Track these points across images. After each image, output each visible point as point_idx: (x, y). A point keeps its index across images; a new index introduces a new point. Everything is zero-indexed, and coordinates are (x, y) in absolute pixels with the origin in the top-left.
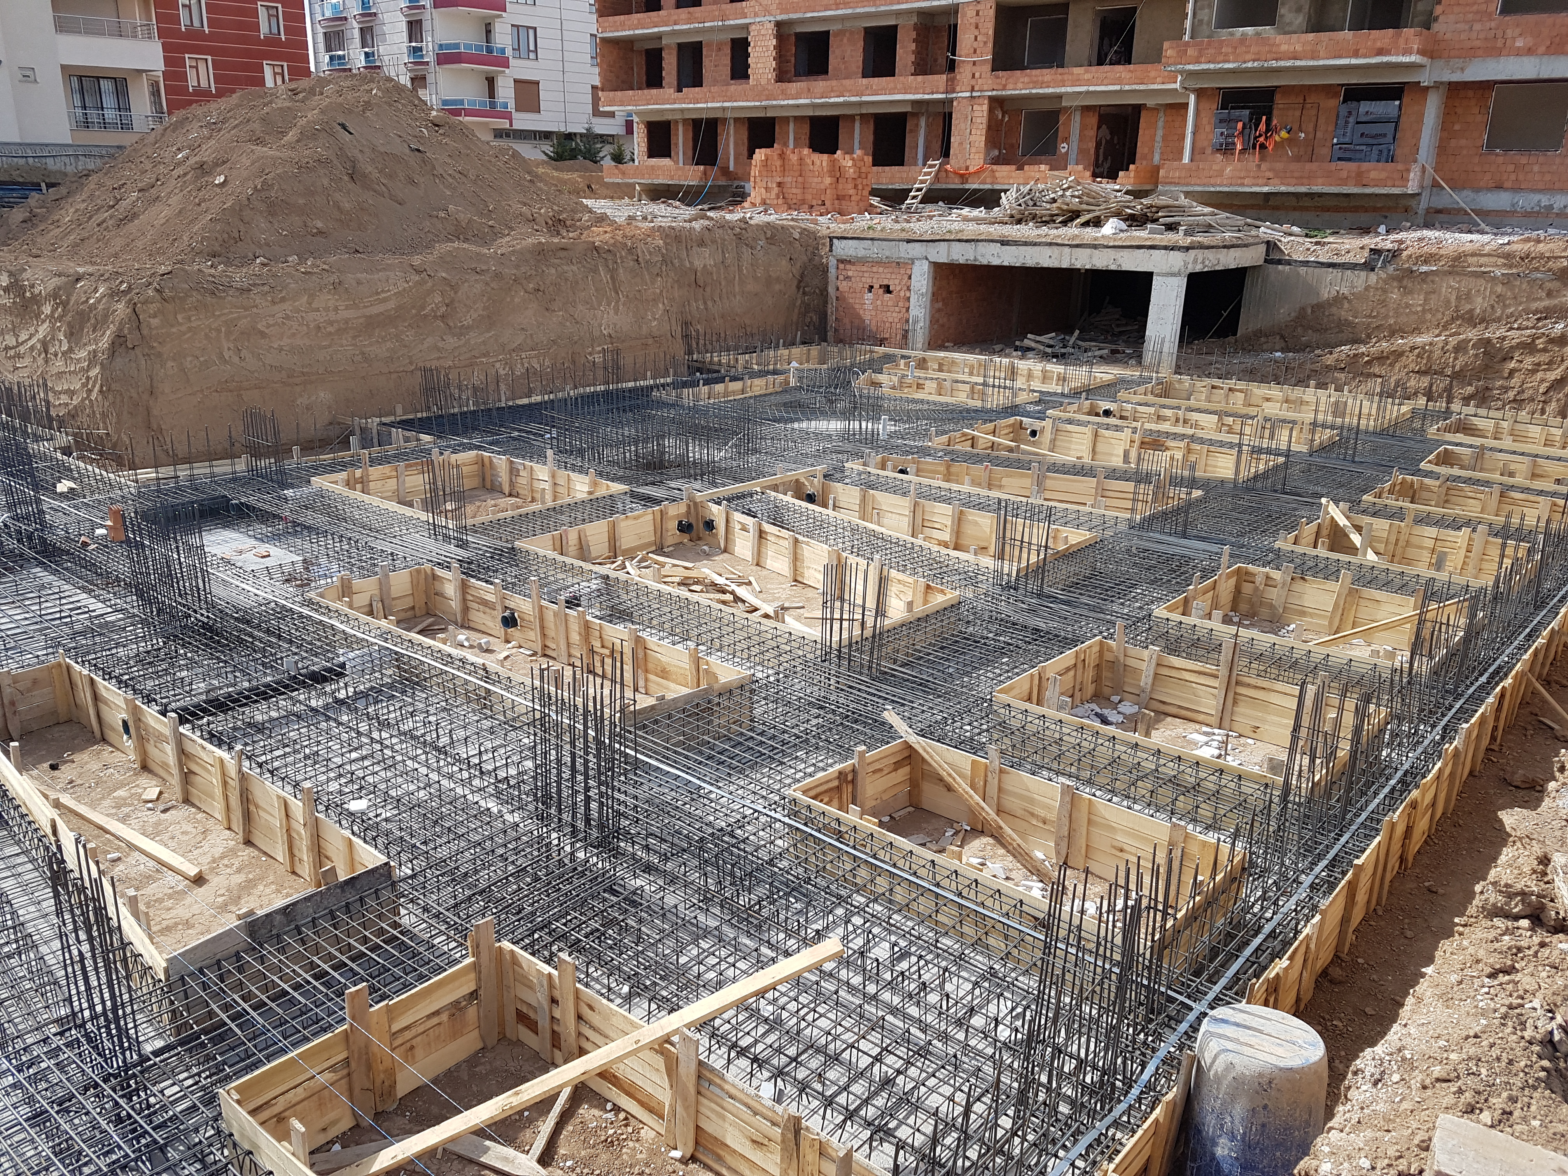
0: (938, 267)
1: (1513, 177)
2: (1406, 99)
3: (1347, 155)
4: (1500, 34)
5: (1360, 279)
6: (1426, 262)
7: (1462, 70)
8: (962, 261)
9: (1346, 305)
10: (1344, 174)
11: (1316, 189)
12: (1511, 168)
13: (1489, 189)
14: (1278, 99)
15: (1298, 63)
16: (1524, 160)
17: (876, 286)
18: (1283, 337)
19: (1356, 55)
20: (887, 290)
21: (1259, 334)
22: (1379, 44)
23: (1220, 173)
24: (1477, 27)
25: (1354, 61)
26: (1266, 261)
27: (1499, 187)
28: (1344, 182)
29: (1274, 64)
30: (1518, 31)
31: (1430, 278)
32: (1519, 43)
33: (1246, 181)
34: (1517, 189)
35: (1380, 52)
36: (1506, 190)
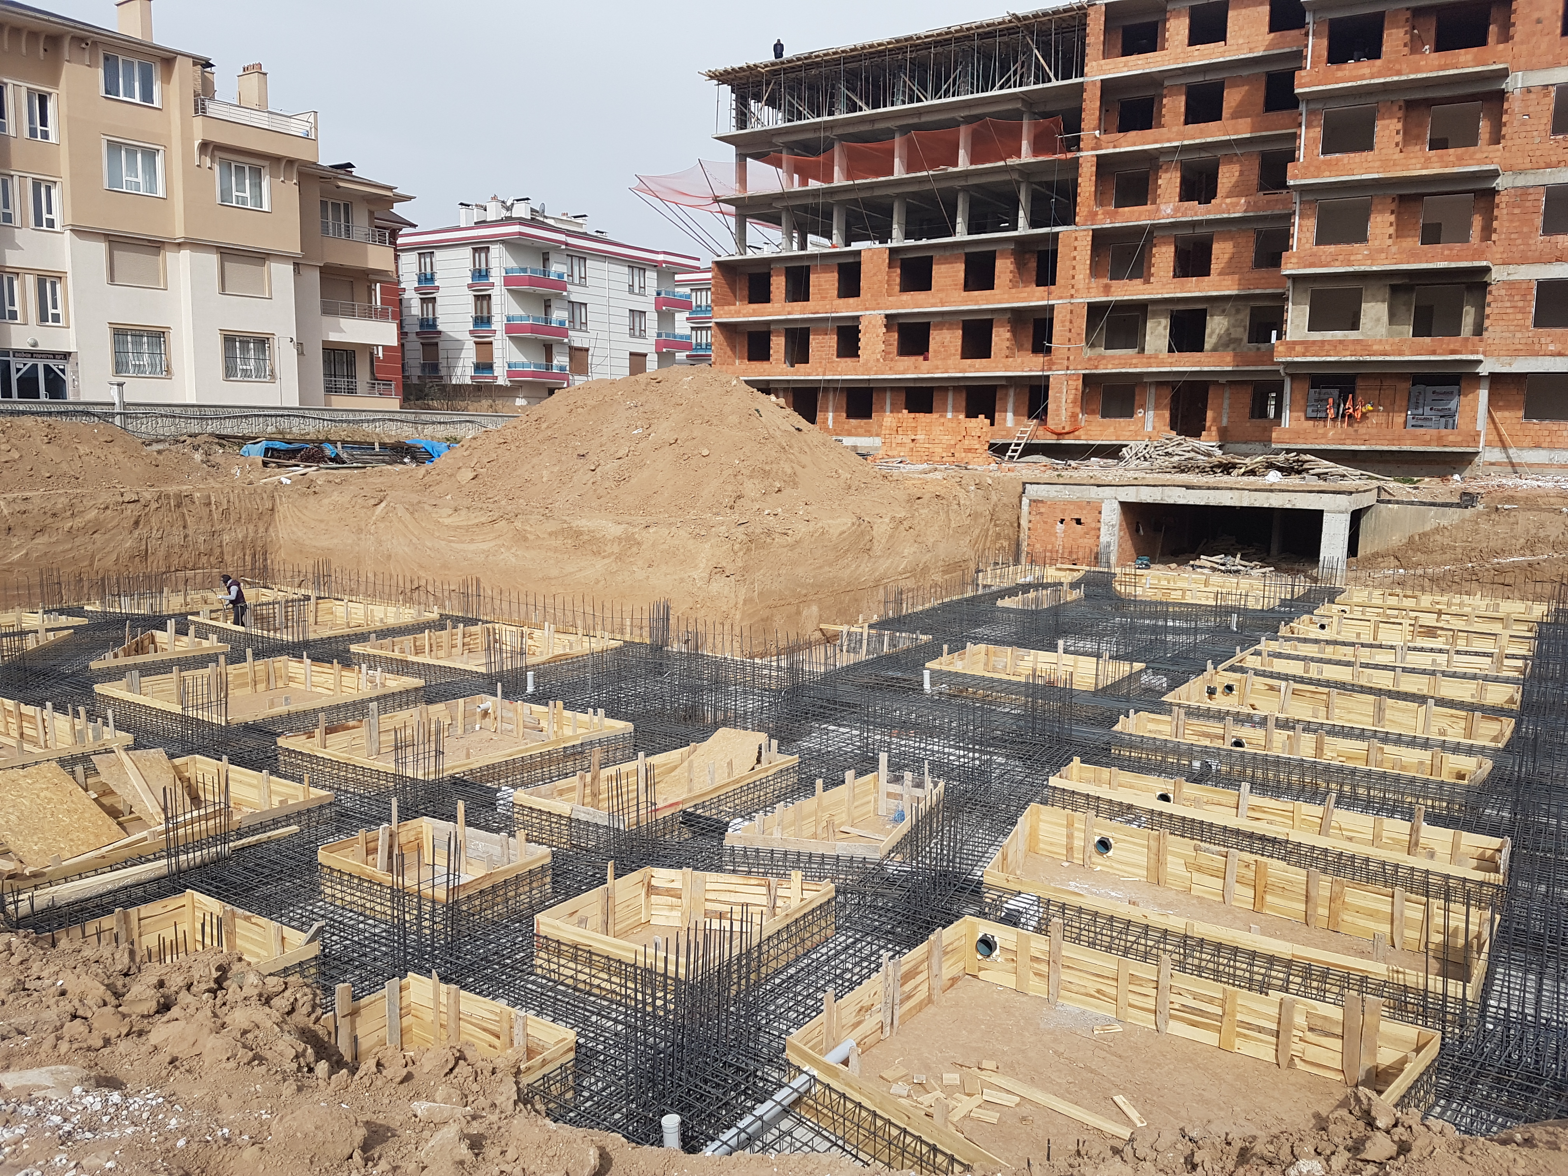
0: (1126, 506)
1: (1548, 439)
2: (1463, 384)
3: (1420, 423)
4: (1536, 340)
5: (1454, 515)
6: (1507, 502)
7: (1510, 365)
8: (1150, 501)
9: (1447, 534)
10: (1428, 438)
11: (1404, 448)
12: (1546, 433)
13: (1531, 448)
14: (1360, 383)
15: (1388, 358)
16: (1555, 428)
17: (1067, 519)
18: (1396, 558)
19: (1434, 353)
20: (1078, 522)
21: (1375, 555)
22: (1452, 347)
23: (1324, 436)
24: (1519, 335)
25: (1433, 358)
26: (1378, 501)
27: (1538, 446)
28: (1428, 443)
29: (1368, 358)
30: (1549, 339)
31: (1513, 513)
32: (1551, 347)
33: (1348, 441)
34: (1552, 448)
35: (1453, 352)
36: (1544, 448)
